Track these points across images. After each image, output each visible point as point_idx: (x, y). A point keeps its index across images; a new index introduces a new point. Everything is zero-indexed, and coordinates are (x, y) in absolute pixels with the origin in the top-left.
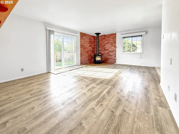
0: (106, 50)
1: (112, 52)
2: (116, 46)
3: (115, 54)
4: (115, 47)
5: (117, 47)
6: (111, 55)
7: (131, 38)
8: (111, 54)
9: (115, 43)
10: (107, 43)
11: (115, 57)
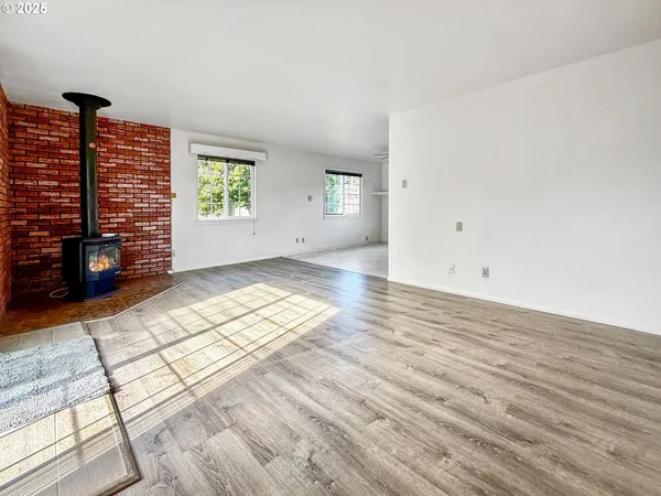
0: (118, 208)
1: (152, 217)
2: (173, 191)
3: (167, 229)
4: (167, 192)
5: (175, 196)
6: (149, 236)
7: (224, 165)
8: (147, 227)
9: (168, 173)
10: (121, 168)
11: (168, 241)
